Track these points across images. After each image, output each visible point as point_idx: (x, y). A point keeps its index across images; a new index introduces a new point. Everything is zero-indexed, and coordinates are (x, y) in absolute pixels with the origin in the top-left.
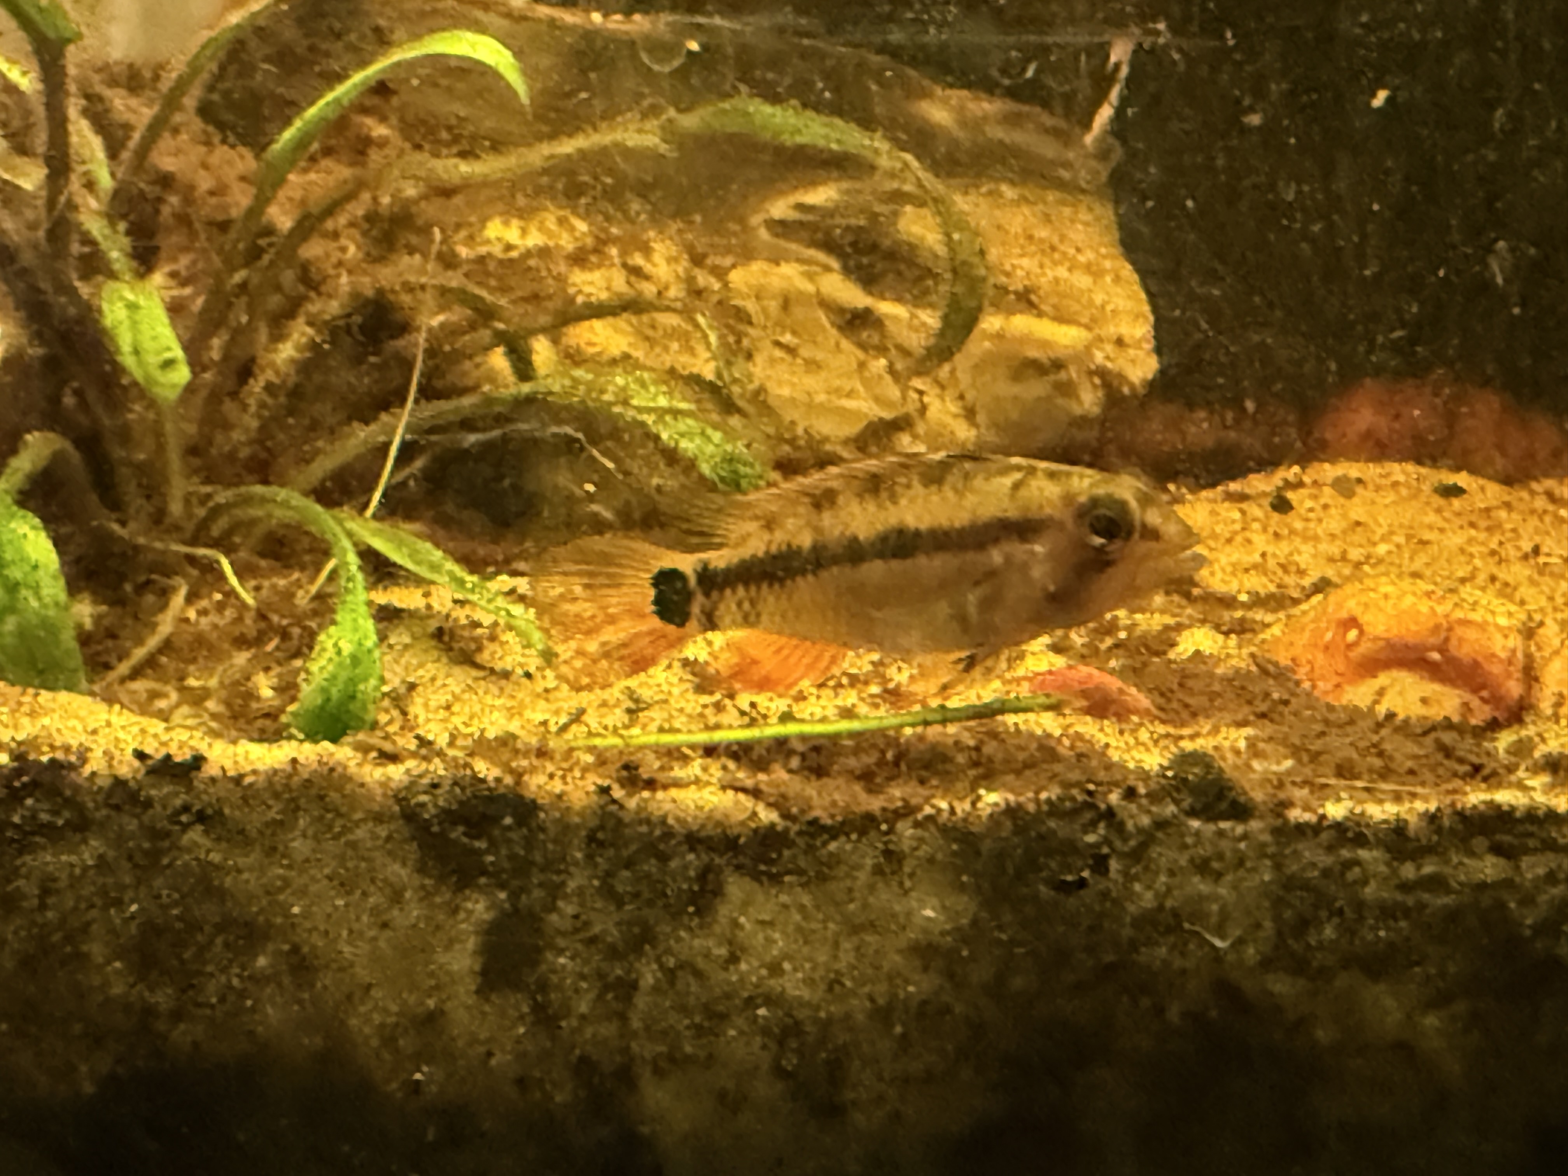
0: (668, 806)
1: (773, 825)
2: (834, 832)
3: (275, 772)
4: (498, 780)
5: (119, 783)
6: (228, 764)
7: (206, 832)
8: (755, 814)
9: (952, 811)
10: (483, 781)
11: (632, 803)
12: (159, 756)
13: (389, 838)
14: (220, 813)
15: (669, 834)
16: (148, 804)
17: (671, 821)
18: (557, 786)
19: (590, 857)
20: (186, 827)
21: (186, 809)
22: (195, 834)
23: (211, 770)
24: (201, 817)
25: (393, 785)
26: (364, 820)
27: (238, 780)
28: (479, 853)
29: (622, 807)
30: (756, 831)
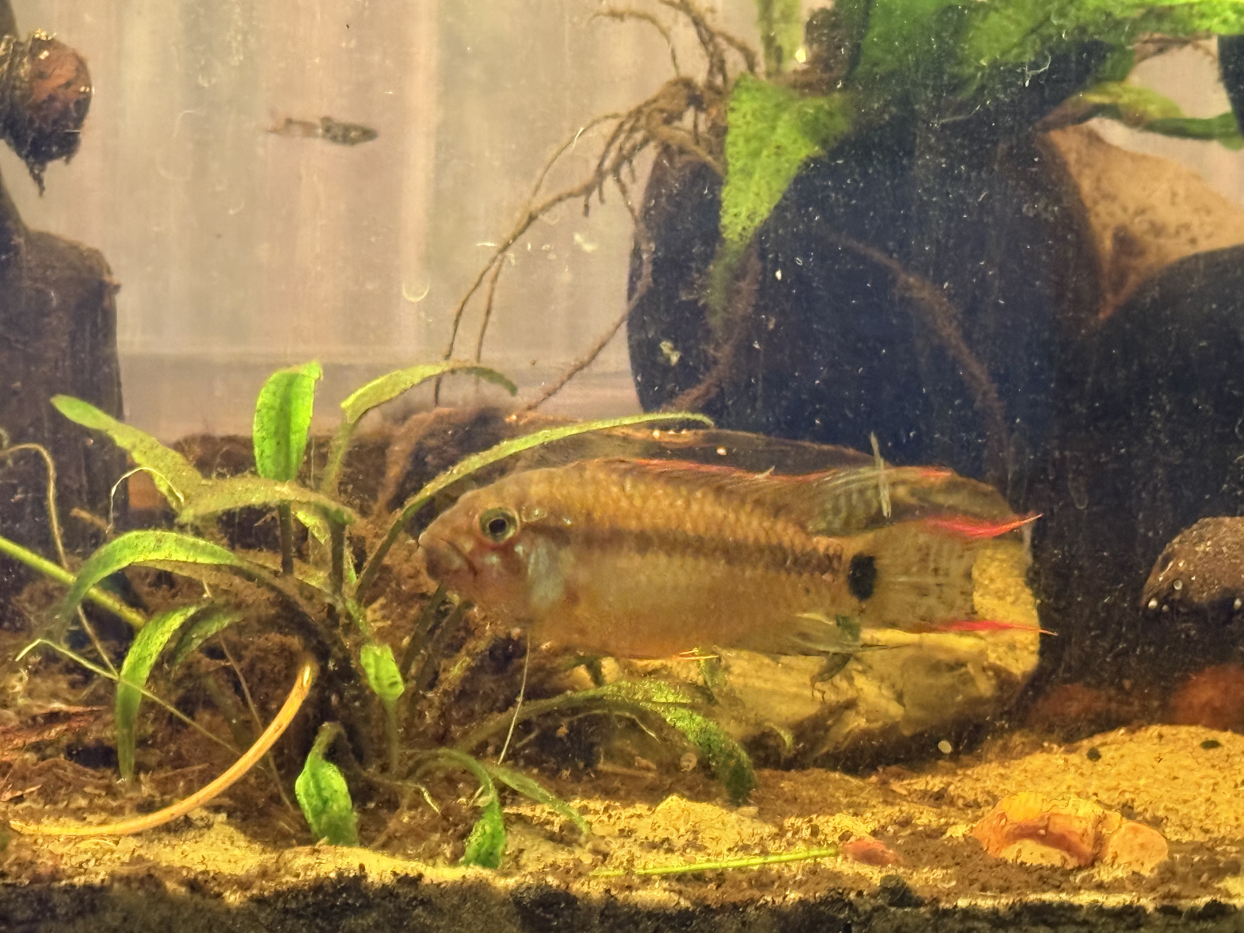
0: (638, 899)
1: (688, 908)
2: (716, 912)
3: (455, 882)
4: (558, 886)
5: (384, 886)
6: (434, 878)
7: (423, 911)
8: (678, 903)
9: (774, 902)
10: (551, 886)
11: (621, 897)
12: (403, 874)
13: (508, 913)
14: (430, 901)
15: (638, 912)
16: (397, 896)
17: (639, 906)
18: (585, 889)
19: (602, 923)
20: (415, 907)
21: (415, 898)
22: (419, 911)
23: (426, 880)
24: (422, 903)
25: (510, 888)
26: (495, 905)
27: (439, 884)
28: (550, 921)
29: (616, 899)
30: (680, 911)
